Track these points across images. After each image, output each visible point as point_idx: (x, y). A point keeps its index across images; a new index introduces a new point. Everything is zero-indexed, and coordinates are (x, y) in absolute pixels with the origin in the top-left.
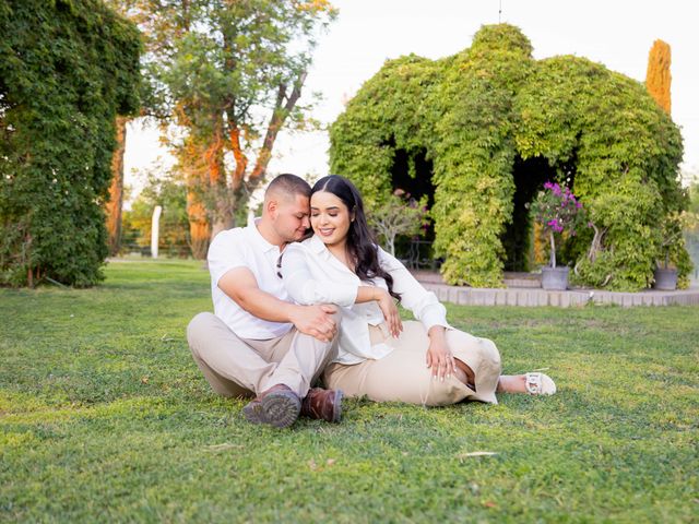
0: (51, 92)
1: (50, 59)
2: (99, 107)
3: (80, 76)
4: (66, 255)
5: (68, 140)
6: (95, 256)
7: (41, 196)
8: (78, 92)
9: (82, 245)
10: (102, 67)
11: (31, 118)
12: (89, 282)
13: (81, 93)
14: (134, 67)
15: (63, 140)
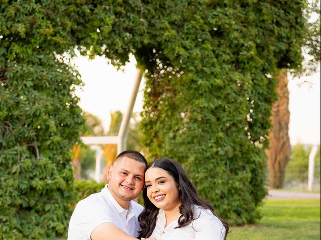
0: (207, 56)
1: (207, 28)
2: (254, 64)
3: (236, 39)
4: (218, 197)
5: (223, 97)
6: (249, 198)
7: (197, 147)
8: (234, 54)
9: (236, 189)
10: (261, 28)
11: (188, 81)
12: (240, 221)
13: (237, 53)
14: (297, 23)
15: (218, 98)
